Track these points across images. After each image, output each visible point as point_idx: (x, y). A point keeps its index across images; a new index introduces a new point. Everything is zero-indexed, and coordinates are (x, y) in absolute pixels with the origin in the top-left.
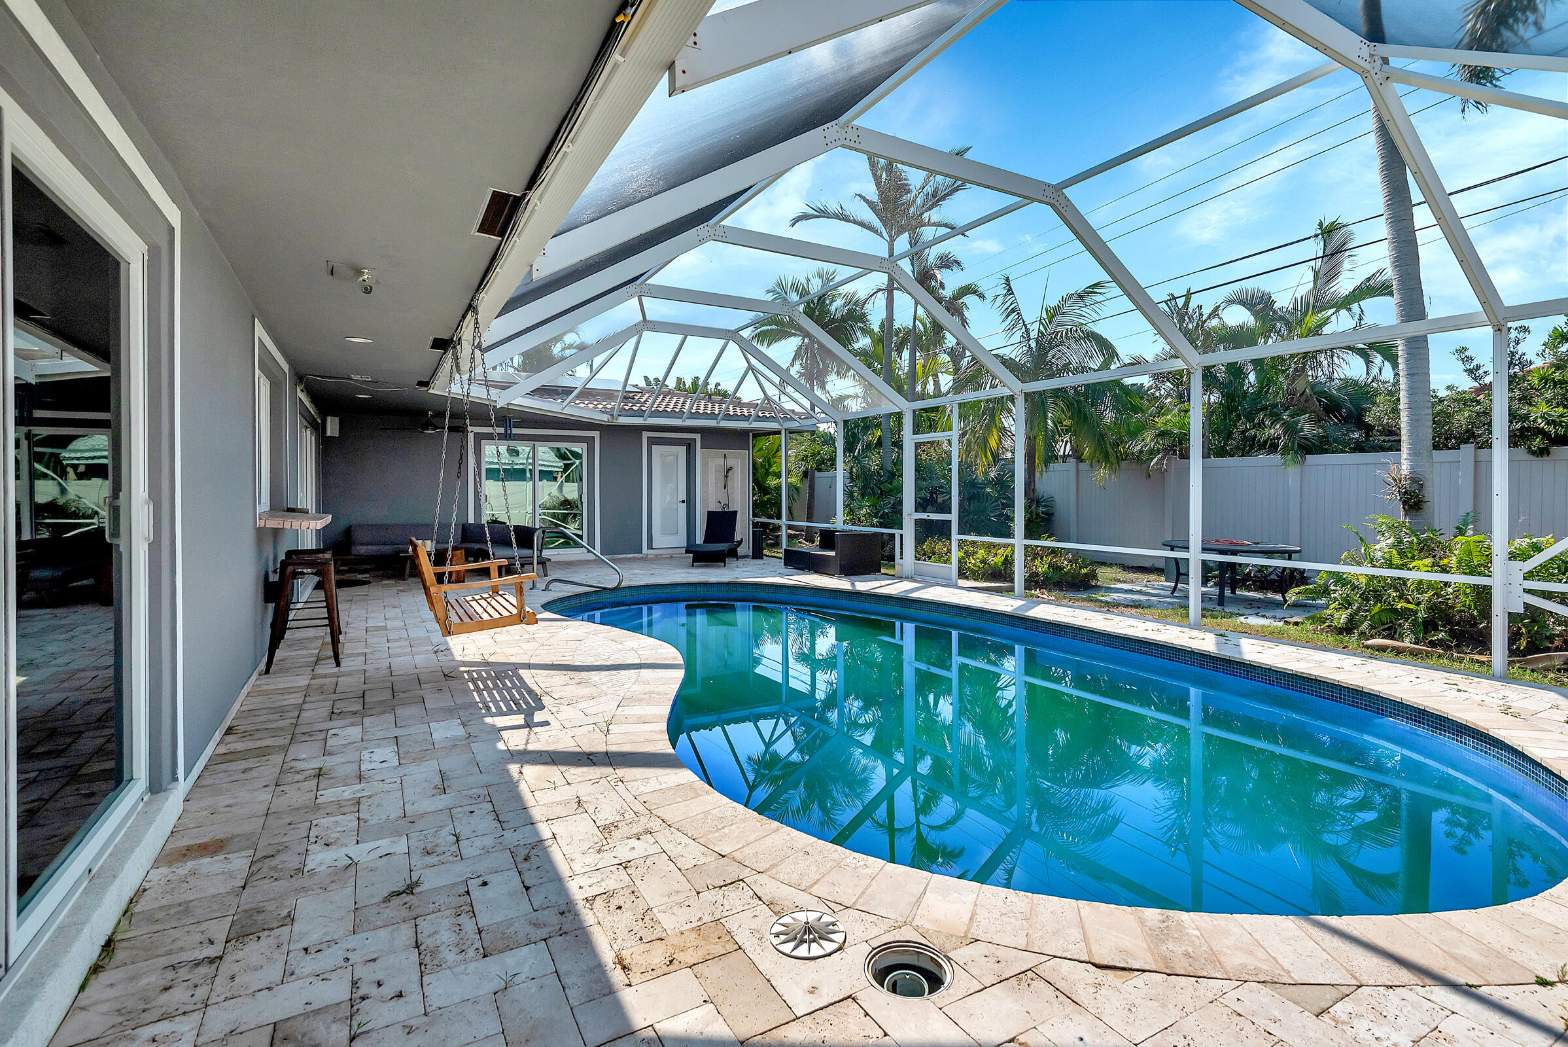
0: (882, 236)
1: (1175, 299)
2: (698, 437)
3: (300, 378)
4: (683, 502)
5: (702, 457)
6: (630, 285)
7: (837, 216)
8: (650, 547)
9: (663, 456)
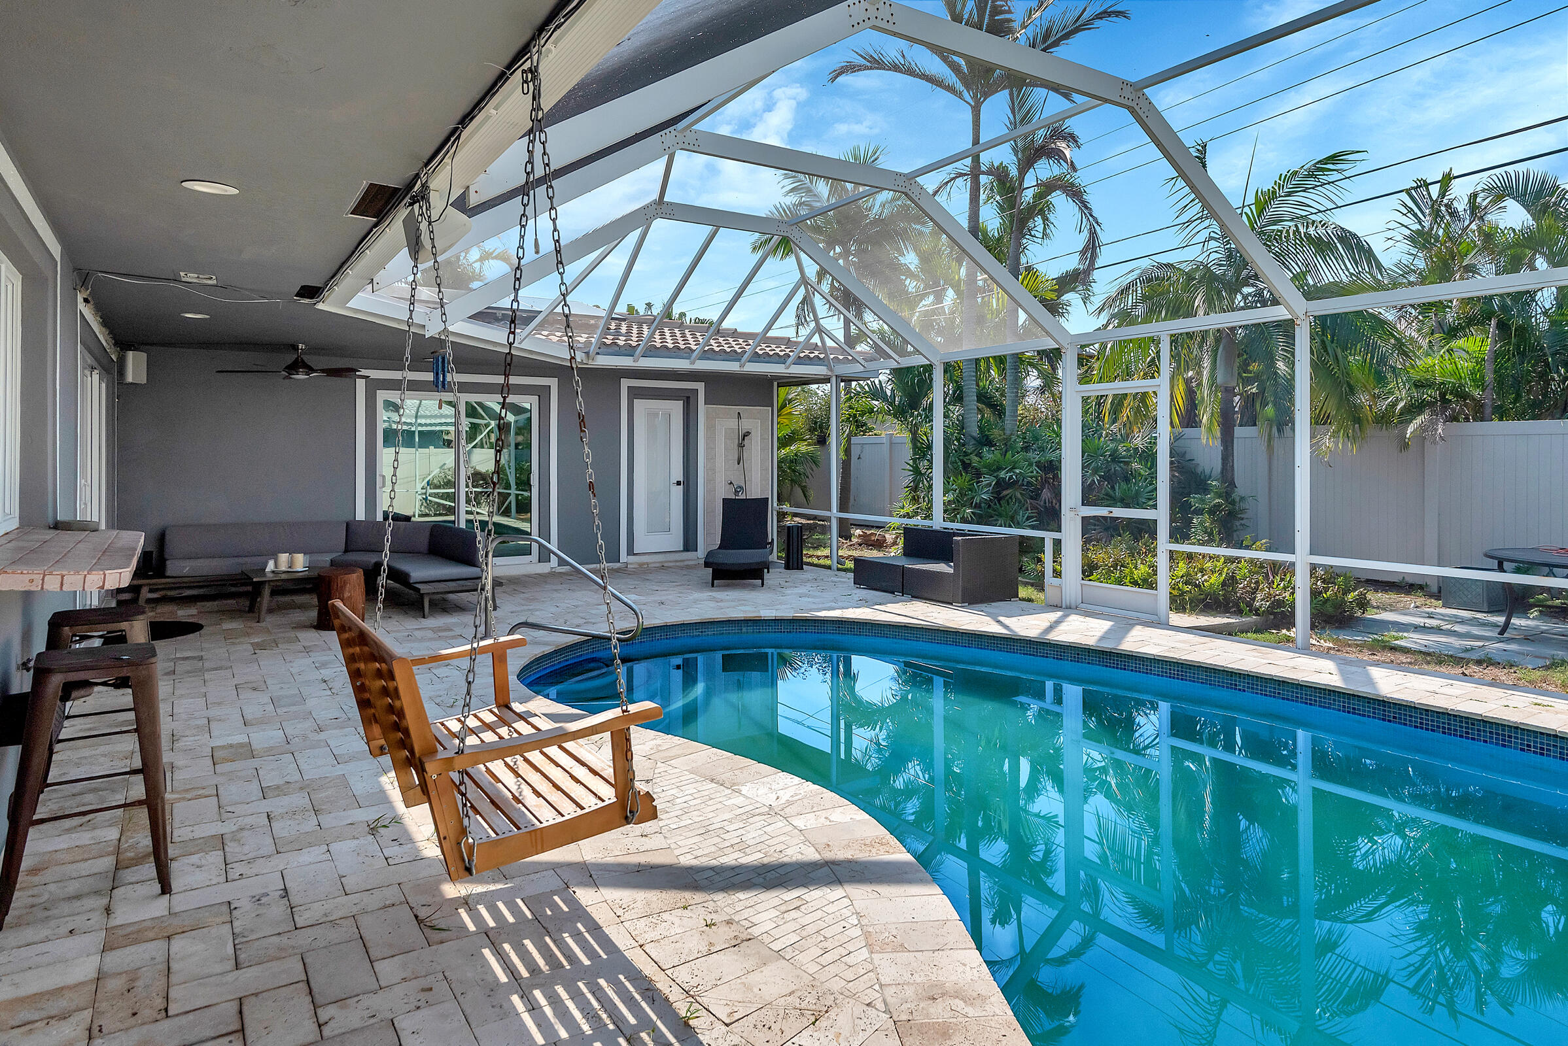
0: (960, 96)
1: (1427, 185)
2: (700, 387)
3: (82, 277)
4: (678, 483)
5: (708, 418)
6: (667, 131)
7: (895, 68)
8: (630, 552)
9: (652, 415)
